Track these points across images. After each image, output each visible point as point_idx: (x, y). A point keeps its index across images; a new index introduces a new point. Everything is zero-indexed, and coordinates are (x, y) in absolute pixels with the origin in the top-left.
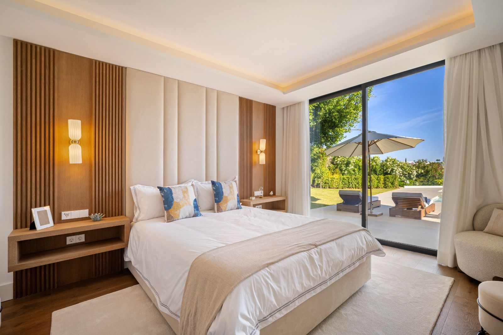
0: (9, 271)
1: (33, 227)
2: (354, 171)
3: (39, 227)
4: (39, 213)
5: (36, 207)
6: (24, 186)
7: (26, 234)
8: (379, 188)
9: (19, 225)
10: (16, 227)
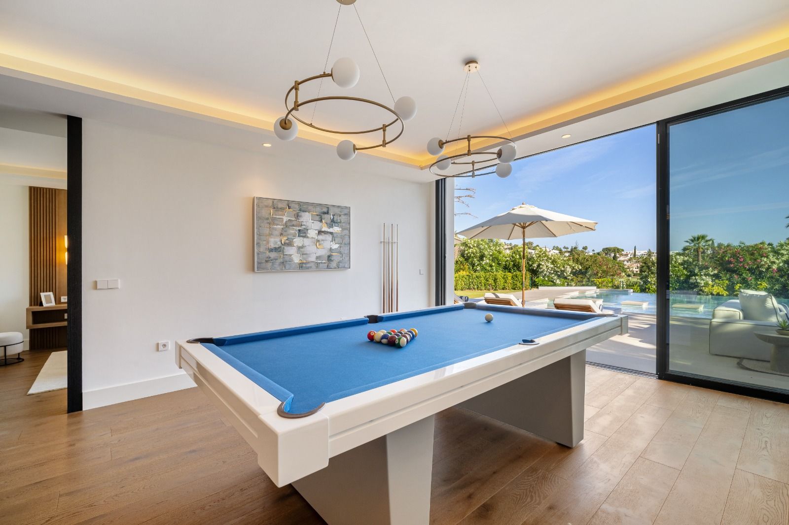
0: (27, 328)
1: (41, 304)
2: (491, 266)
3: (45, 305)
4: (45, 296)
5: (43, 292)
6: (36, 279)
7: (37, 308)
8: (506, 289)
9: (33, 303)
10: (31, 305)
